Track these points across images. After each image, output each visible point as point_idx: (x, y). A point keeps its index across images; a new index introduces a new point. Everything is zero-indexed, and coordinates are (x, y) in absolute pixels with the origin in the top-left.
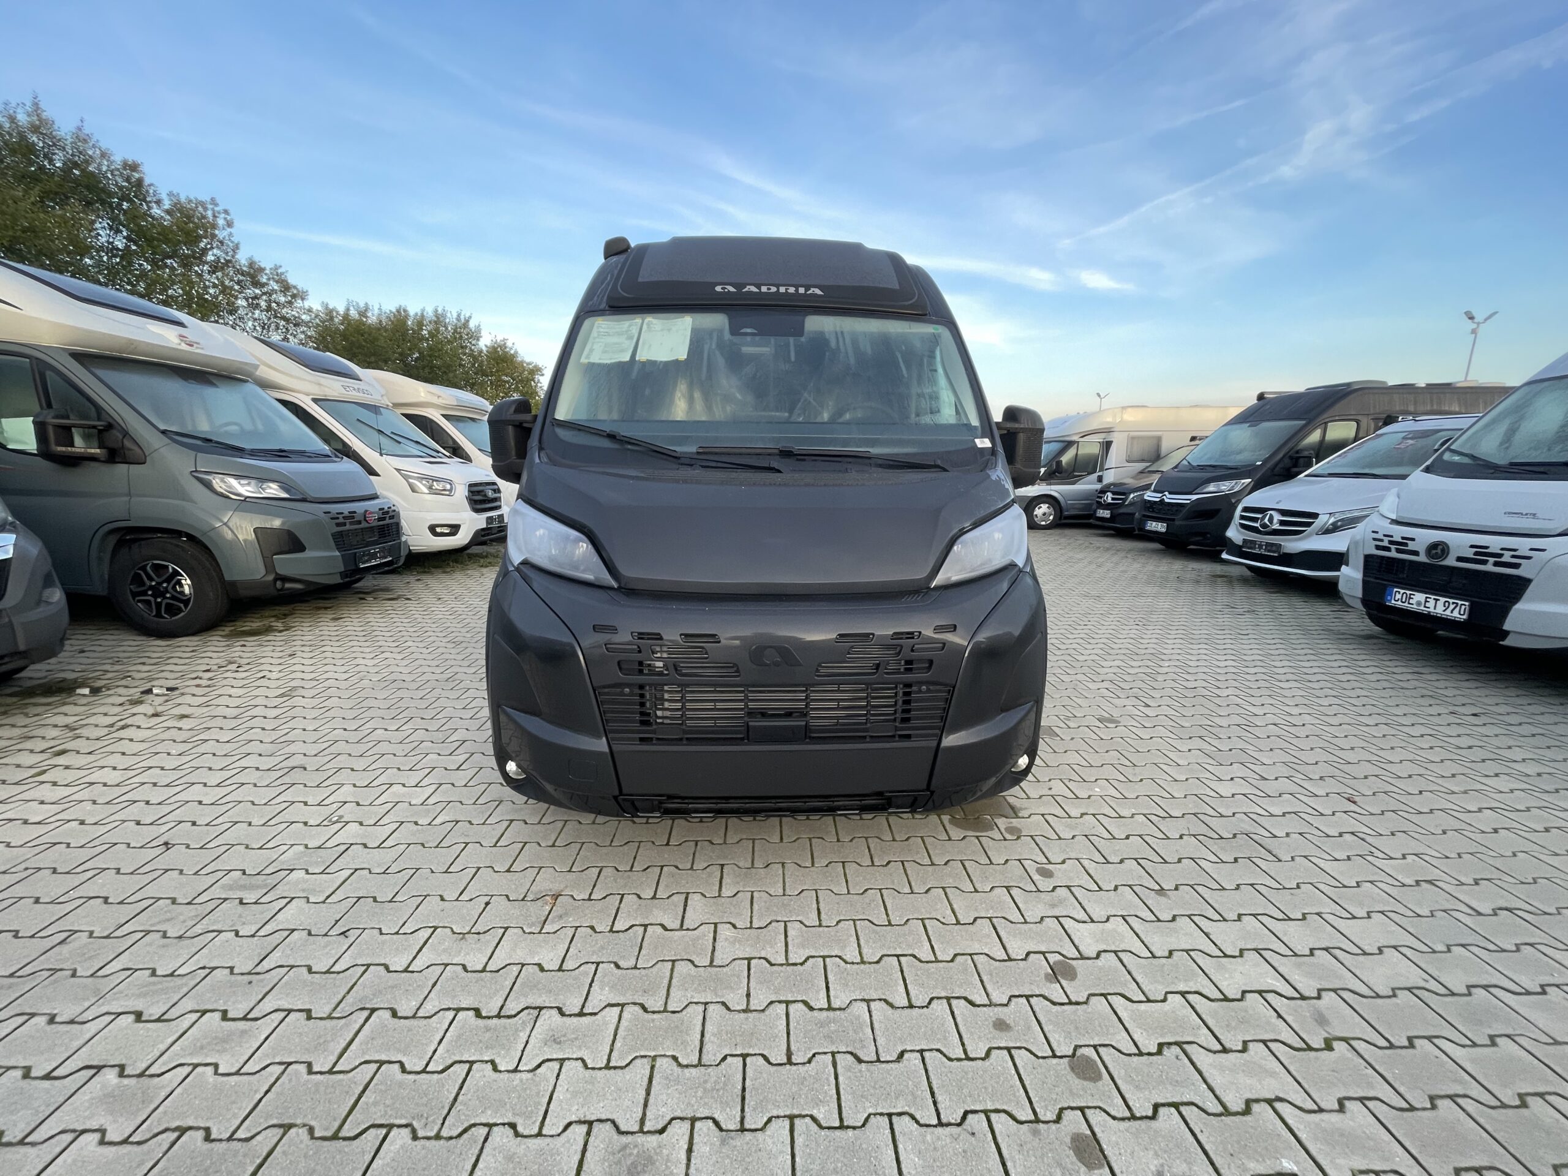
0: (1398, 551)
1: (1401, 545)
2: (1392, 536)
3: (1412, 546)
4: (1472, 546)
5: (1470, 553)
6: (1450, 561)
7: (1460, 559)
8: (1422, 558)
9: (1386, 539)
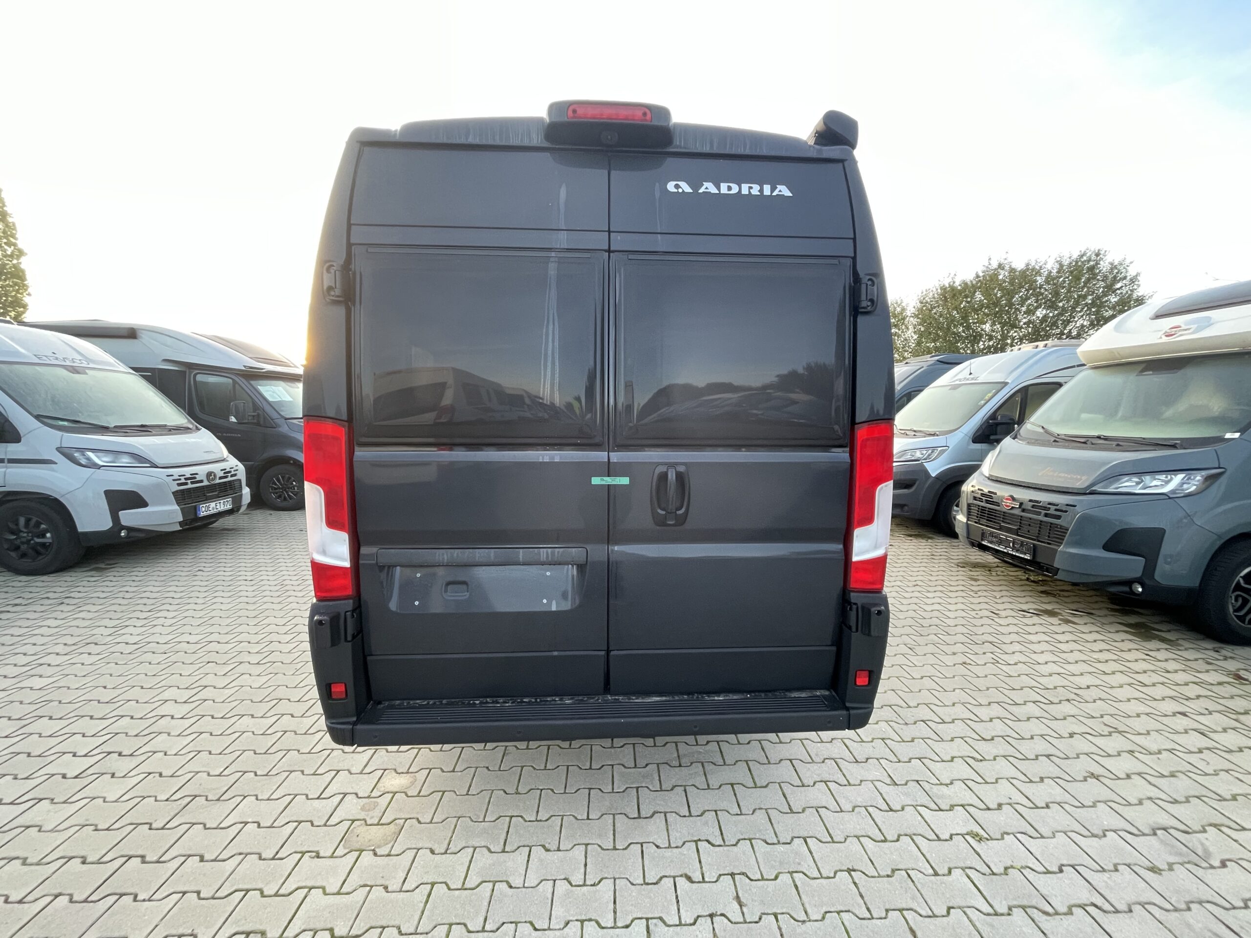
0: (192, 483)
1: (193, 478)
2: (184, 475)
3: (198, 478)
4: (222, 470)
5: (222, 474)
6: (218, 481)
7: (221, 478)
8: (206, 483)
9: (182, 478)
